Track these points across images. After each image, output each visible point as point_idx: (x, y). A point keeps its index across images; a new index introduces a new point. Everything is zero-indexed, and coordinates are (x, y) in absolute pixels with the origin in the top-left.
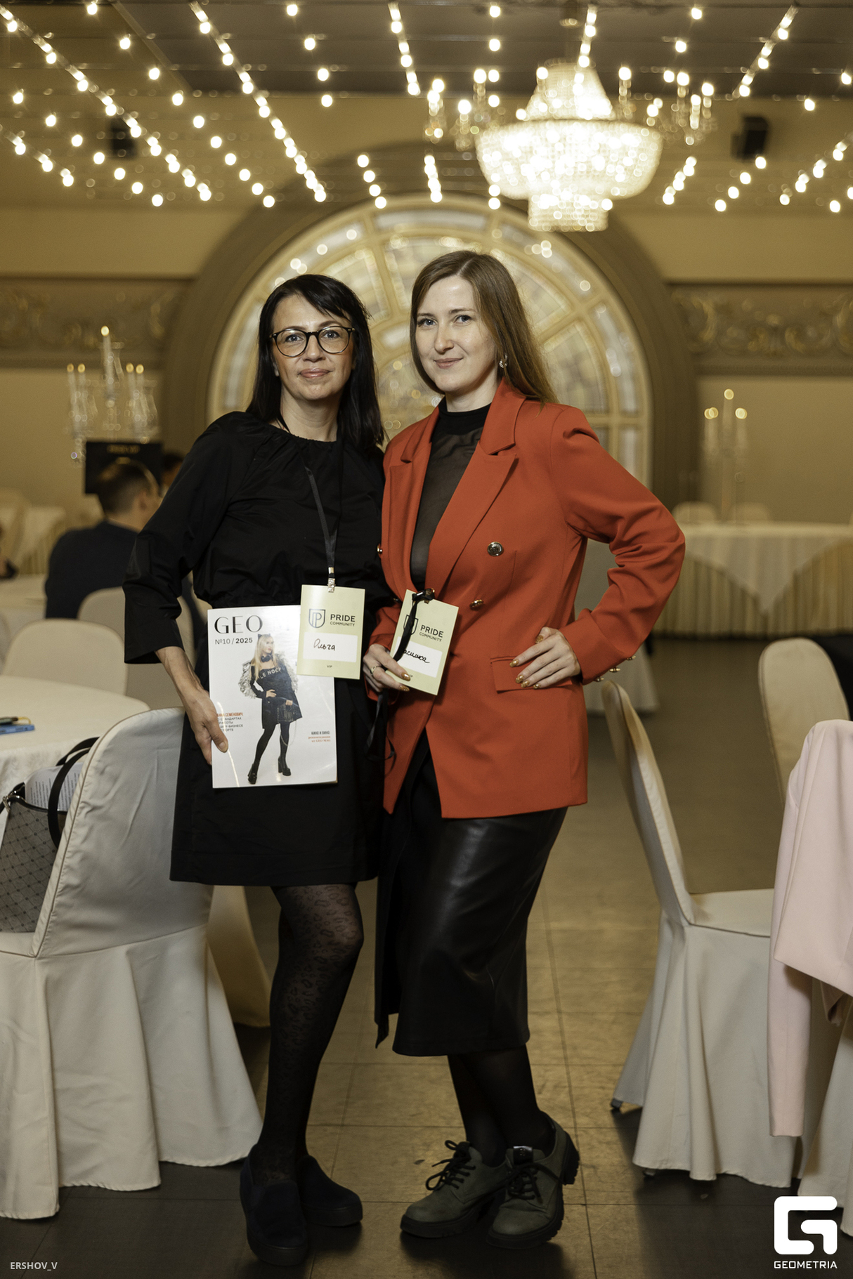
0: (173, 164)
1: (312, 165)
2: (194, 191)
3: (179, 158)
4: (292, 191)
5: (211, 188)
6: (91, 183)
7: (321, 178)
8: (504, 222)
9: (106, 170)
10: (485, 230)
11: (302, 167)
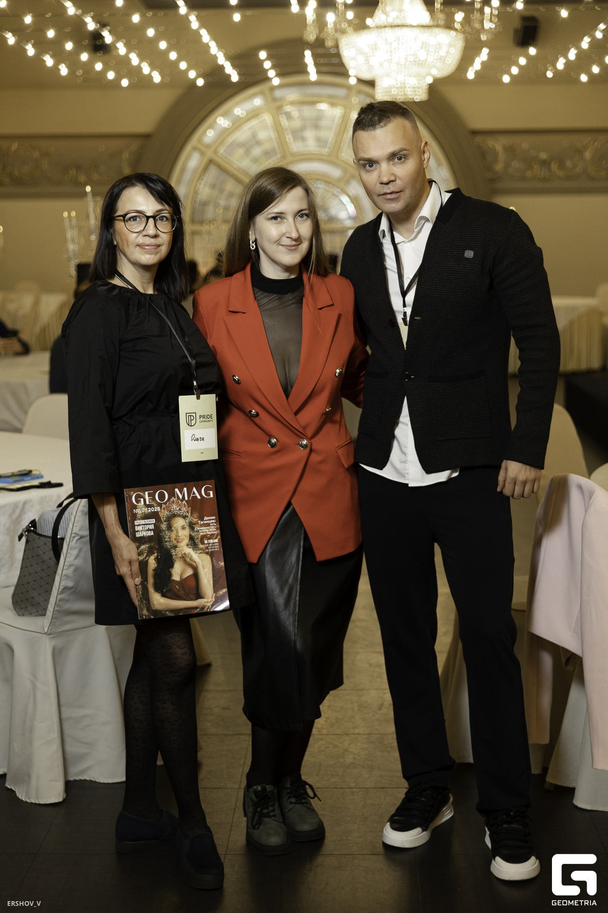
0: (134, 59)
1: (228, 58)
2: (150, 77)
3: (138, 56)
4: (215, 75)
5: (161, 74)
6: (80, 72)
7: (234, 66)
8: (360, 92)
9: (90, 63)
10: (347, 97)
11: (221, 60)
